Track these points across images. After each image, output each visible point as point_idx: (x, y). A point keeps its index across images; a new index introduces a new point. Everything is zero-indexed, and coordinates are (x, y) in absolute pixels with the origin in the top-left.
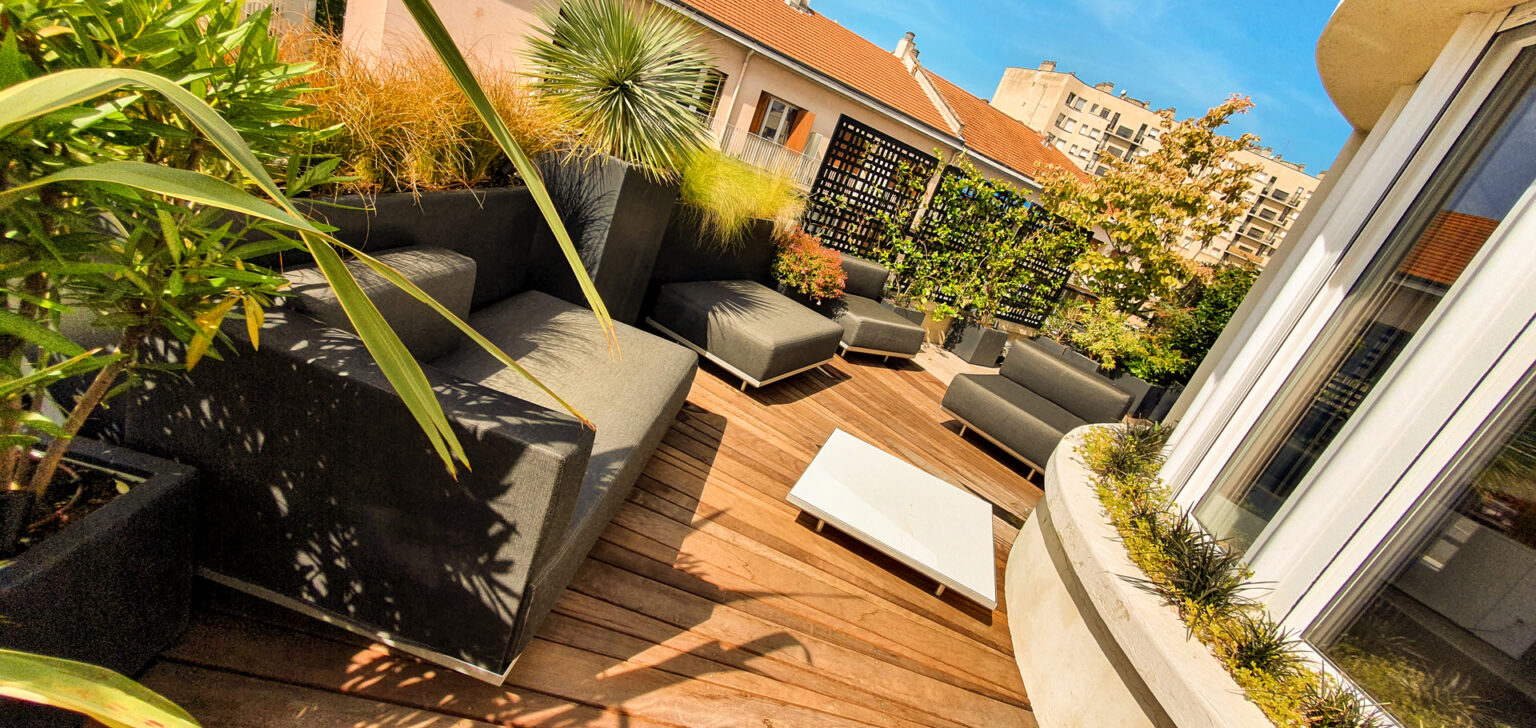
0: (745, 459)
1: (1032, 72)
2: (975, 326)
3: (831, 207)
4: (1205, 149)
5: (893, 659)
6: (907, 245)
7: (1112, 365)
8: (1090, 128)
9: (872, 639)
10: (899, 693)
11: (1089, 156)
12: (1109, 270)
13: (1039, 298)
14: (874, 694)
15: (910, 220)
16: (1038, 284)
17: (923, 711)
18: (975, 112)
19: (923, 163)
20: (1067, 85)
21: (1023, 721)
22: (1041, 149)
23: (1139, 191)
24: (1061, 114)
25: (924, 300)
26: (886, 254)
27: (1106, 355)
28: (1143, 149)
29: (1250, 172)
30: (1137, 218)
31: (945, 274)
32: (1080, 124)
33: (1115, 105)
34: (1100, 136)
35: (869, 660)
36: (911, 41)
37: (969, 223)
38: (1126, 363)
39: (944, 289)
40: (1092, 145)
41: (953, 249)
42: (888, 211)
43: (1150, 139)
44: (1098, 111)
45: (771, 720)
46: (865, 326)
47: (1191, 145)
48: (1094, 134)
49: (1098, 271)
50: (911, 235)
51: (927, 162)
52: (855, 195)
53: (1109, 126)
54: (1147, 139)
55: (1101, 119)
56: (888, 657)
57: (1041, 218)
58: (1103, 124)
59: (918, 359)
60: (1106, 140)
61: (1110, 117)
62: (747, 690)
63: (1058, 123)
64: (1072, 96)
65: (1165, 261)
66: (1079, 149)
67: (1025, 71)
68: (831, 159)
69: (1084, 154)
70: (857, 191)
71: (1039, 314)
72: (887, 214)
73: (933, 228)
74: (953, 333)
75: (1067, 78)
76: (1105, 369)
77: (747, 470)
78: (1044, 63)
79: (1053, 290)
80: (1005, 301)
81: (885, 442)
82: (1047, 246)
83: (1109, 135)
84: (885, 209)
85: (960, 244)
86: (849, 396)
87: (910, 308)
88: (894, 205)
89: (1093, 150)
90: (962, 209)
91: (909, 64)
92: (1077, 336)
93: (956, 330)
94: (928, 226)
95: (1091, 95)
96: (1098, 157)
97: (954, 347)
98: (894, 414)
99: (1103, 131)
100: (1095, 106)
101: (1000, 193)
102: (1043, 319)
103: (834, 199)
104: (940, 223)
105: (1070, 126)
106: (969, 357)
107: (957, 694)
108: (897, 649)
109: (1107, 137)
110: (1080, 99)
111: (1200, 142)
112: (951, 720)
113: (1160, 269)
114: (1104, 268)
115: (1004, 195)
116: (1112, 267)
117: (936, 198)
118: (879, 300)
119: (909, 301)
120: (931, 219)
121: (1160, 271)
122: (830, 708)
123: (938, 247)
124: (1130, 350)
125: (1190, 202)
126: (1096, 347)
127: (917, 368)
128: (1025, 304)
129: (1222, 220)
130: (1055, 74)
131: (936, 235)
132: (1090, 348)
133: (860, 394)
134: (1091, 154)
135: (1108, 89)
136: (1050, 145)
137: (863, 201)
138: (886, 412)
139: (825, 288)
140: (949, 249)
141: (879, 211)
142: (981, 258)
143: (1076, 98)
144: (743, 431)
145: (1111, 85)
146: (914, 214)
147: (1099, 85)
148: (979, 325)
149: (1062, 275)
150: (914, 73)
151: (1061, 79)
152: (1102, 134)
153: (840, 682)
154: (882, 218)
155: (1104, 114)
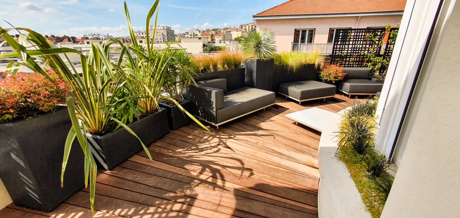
3: (341, 55)
51: (380, 30)
52: (350, 49)
84: (365, 50)
117: (389, 40)
137: (354, 50)
139: (335, 78)
141: (362, 51)
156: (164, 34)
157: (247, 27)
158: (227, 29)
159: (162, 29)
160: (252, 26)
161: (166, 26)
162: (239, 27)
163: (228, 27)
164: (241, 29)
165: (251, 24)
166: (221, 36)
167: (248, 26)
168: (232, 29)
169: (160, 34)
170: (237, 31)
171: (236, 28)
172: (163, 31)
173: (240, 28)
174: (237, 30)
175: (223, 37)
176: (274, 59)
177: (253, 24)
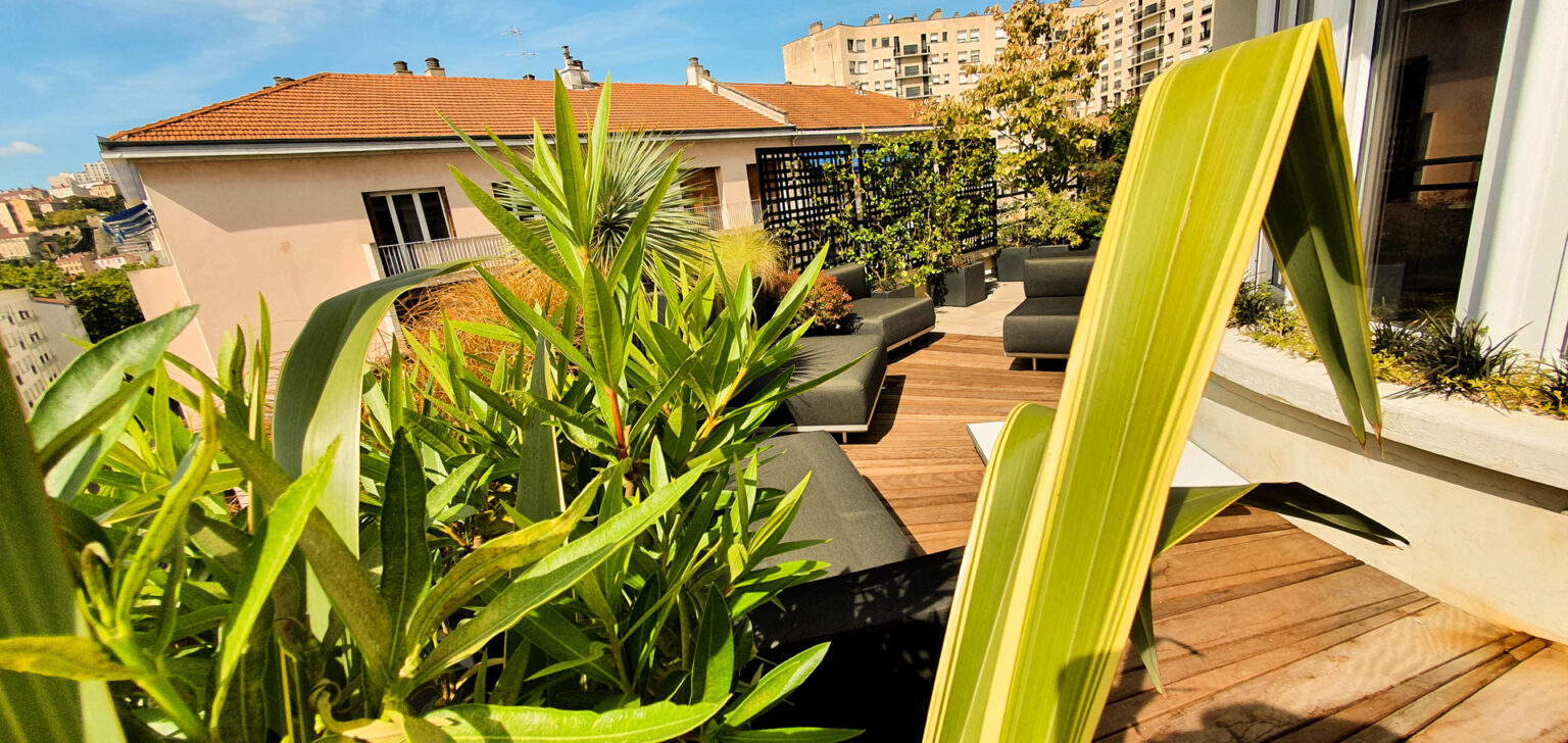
0: (920, 501)
1: (806, 39)
2: (952, 272)
3: (788, 236)
4: (1043, 20)
5: (1228, 595)
6: (864, 234)
7: (1079, 240)
8: (881, 61)
9: (1194, 589)
10: (1270, 621)
11: (894, 85)
12: (1027, 162)
13: (984, 218)
14: (1254, 637)
15: (854, 210)
16: (977, 207)
17: (1302, 623)
18: (785, 95)
19: (839, 154)
20: (841, 34)
21: (1370, 577)
22: (859, 99)
23: (1017, 83)
24: (850, 62)
25: (904, 274)
26: (851, 252)
27: (1071, 234)
28: (933, 56)
29: (1093, 19)
30: (1027, 106)
31: (904, 241)
32: (870, 63)
33: (890, 31)
34: (893, 63)
35: (1216, 608)
36: (697, 65)
37: (902, 186)
38: (1087, 232)
39: (915, 254)
40: (890, 74)
41: (899, 216)
42: (834, 212)
43: (934, 44)
44: (879, 43)
45: (1221, 720)
46: (888, 323)
47: (1029, 23)
48: (887, 64)
49: (1018, 168)
50: (860, 222)
51: (842, 152)
52: (802, 214)
53: (895, 51)
54: (932, 46)
55: (885, 49)
56: (1224, 595)
57: (951, 149)
58: (889, 52)
59: (937, 329)
60: (899, 64)
61: (892, 43)
62: (1173, 707)
63: (852, 71)
64: (851, 42)
65: (1072, 129)
66: (882, 83)
67: (800, 42)
68: (767, 194)
69: (888, 85)
70: (802, 210)
71: (991, 231)
72: (834, 215)
73: (875, 206)
74: (936, 289)
75: (837, 30)
76: (1076, 247)
77: (933, 510)
78: (811, 26)
79: (990, 205)
80: (961, 236)
81: (995, 414)
82: (969, 171)
83: (899, 59)
84: (830, 213)
85: (902, 208)
86: (922, 392)
87: (898, 288)
88: (835, 205)
89: (893, 78)
90: (891, 177)
91: (707, 85)
92: (1034, 232)
93: (937, 284)
94: (870, 207)
95: (865, 33)
96: (902, 81)
97: (944, 300)
98: (970, 384)
99: (892, 58)
100: (874, 41)
101: (911, 146)
102: (995, 235)
103: (787, 228)
104: (879, 200)
105: (863, 69)
106: (963, 299)
107: (1303, 589)
108: (1220, 584)
109: (899, 61)
110: (858, 41)
111: (1035, 17)
112: (1329, 616)
113: (1071, 137)
114: (1023, 163)
115: (914, 146)
116: (1029, 159)
117: (865, 179)
118: (868, 295)
119: (893, 282)
120: (869, 201)
121: (1072, 140)
122: (1245, 674)
123: (888, 221)
124: (1086, 219)
125: (1066, 69)
126: (1056, 232)
127: (940, 335)
128: (979, 228)
129: (1089, 71)
130: (826, 32)
131: (880, 212)
132: (1051, 236)
133: (927, 386)
134: (894, 82)
135: (876, 21)
136: (864, 92)
137: (810, 216)
138: (964, 387)
139: (834, 311)
140: (896, 217)
141: (827, 217)
142: (927, 209)
143: (855, 42)
144: (890, 477)
145: (877, 16)
146: (854, 204)
147: (867, 22)
148: (956, 268)
149: (990, 188)
150: (716, 91)
151: (834, 34)
152: (893, 62)
153: (1221, 645)
154: (832, 222)
155: (885, 43)
165: (23, 197)
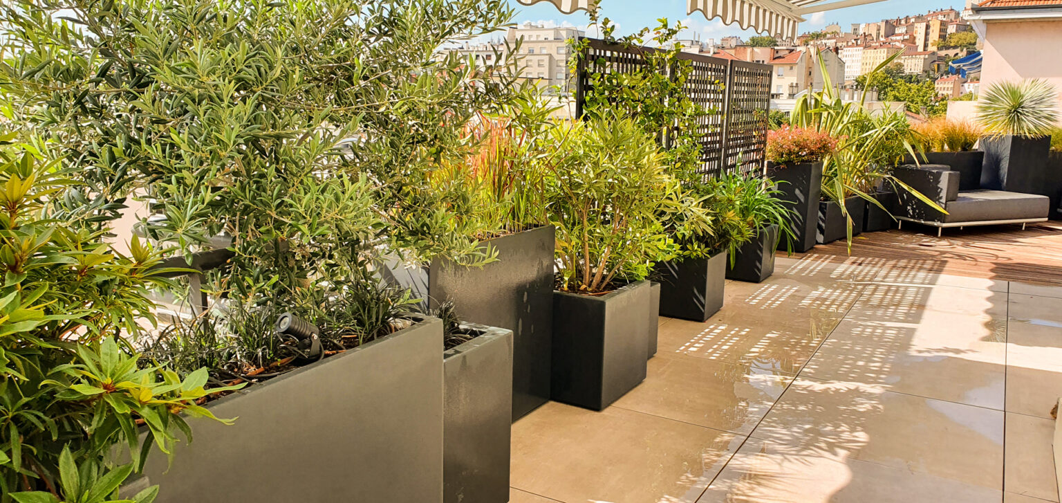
156: (556, 57)
157: (920, 29)
158: (818, 36)
159: (551, 38)
160: (944, 25)
161: (567, 29)
162: (879, 30)
163: (824, 30)
164: (887, 36)
165: (941, 17)
166: (795, 68)
167: (924, 25)
168: (845, 39)
169: (540, 58)
170: (866, 47)
171: (861, 32)
172: (551, 48)
173: (882, 32)
174: (865, 42)
175: (804, 72)
176: (1050, 136)
177: (952, 16)
